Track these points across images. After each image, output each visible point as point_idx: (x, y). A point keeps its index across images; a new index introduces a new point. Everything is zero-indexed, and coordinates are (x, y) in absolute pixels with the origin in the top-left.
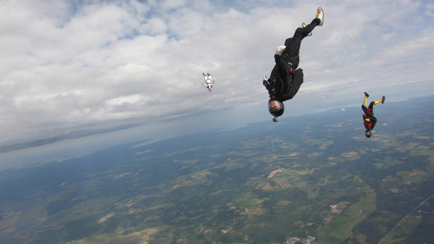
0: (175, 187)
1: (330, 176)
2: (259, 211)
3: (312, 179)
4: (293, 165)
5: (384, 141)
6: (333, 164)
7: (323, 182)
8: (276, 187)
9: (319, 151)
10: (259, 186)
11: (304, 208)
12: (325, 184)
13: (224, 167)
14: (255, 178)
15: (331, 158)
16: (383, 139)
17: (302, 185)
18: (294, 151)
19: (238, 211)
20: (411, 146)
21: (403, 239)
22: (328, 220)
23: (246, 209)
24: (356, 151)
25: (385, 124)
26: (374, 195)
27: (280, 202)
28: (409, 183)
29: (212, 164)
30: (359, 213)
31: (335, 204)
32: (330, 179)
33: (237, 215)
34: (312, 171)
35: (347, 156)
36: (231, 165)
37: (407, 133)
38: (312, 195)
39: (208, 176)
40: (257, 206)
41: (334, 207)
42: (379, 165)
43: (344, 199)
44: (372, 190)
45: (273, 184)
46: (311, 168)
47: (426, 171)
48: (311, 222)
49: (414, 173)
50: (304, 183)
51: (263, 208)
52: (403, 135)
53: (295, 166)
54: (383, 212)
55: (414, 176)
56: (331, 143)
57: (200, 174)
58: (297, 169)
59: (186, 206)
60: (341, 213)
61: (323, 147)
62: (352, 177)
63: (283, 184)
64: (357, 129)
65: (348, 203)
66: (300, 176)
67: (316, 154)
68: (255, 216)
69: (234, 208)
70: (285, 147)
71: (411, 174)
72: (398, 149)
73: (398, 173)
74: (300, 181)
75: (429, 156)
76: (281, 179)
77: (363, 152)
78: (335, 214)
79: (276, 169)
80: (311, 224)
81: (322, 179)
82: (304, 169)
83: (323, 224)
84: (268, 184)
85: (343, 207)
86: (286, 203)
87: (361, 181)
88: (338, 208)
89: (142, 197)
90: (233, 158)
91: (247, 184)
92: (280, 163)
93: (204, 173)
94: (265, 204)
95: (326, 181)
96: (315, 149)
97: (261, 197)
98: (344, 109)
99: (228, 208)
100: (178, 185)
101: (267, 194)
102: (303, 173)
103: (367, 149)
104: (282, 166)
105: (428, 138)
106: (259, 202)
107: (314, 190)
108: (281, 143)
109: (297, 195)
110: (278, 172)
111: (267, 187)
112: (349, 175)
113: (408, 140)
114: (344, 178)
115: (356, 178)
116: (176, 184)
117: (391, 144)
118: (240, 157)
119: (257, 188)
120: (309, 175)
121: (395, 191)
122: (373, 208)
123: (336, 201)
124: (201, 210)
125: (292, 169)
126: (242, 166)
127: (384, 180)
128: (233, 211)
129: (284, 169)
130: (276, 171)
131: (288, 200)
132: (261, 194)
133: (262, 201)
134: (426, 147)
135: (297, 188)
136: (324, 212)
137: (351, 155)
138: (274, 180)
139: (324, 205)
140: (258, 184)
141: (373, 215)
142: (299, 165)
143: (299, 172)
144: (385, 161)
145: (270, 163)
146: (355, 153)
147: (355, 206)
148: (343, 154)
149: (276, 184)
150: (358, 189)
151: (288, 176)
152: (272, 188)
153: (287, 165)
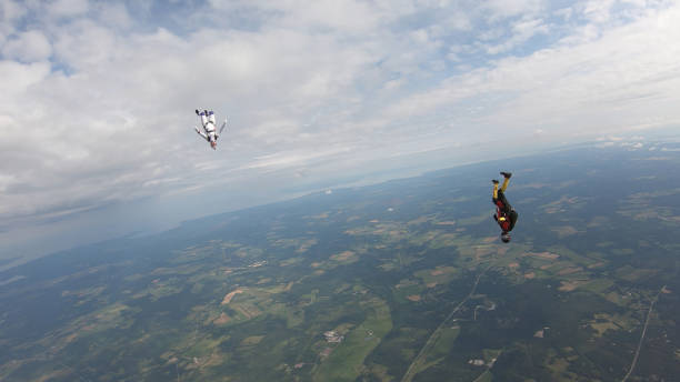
0: (70, 339)
1: (317, 291)
2: (217, 359)
3: (290, 299)
4: (259, 280)
5: (392, 233)
6: (321, 272)
7: (308, 301)
8: (236, 317)
9: (296, 255)
10: (210, 320)
11: (285, 343)
12: (311, 303)
13: (150, 295)
14: (202, 308)
15: (316, 265)
16: (389, 230)
17: (278, 309)
18: (261, 258)
19: (181, 364)
20: (431, 235)
21: (440, 360)
22: (325, 354)
23: (195, 359)
24: (352, 251)
25: (390, 210)
26: (387, 309)
27: (247, 340)
28: (433, 285)
29: (128, 292)
30: (370, 336)
31: (331, 330)
32: (317, 296)
33: (182, 371)
34: (290, 285)
35: (339, 259)
36: (159, 290)
37: (423, 219)
38: (294, 322)
39: (124, 313)
40: (211, 351)
41: (331, 334)
42: (388, 267)
43: (343, 320)
44: (383, 302)
45: (231, 313)
46: (287, 282)
47: (456, 266)
48: (301, 361)
49: (439, 271)
50: (280, 305)
51: (218, 353)
52: (417, 222)
53: (263, 281)
54: (404, 329)
55: (439, 275)
56: (313, 242)
57: (111, 311)
58: (266, 285)
59: (94, 370)
60: (344, 342)
61: (302, 250)
62: (351, 288)
63: (247, 312)
64: (351, 219)
65: (350, 326)
66: (272, 296)
67: (292, 261)
68: (213, 368)
69: (174, 359)
70: (244, 254)
71: (434, 273)
72: (412, 242)
73: (416, 274)
74: (273, 303)
75: (456, 247)
76: (242, 302)
77: (363, 250)
78: (334, 345)
79: (232, 290)
80: (300, 366)
81: (307, 296)
82: (278, 284)
83: (319, 363)
84: (223, 314)
85: (344, 333)
86: (256, 339)
87: (365, 292)
88: (339, 334)
89: (15, 364)
90: (163, 278)
91: (190, 318)
92: (238, 279)
93: (117, 309)
94: (224, 347)
95: (313, 298)
96: (291, 252)
97: (216, 336)
98: (329, 192)
99: (166, 361)
100: (75, 335)
101: (223, 330)
102: (276, 290)
103: (367, 246)
104: (241, 284)
105: (452, 223)
106: (214, 344)
107: (296, 314)
108: (235, 249)
109: (272, 325)
110: (240, 295)
111: (223, 320)
112: (346, 286)
113: (427, 227)
114: (339, 290)
115: (356, 288)
116: (71, 333)
117: (403, 237)
118: (173, 275)
119: (206, 323)
120: (284, 293)
121: (416, 298)
122: (388, 326)
123: (333, 325)
124: (122, 371)
125: (261, 286)
126: (178, 291)
127: (397, 286)
128: (174, 365)
129: (245, 288)
130: (233, 293)
131: (259, 335)
132: (216, 332)
133: (218, 342)
134: (452, 236)
135: (270, 315)
136: (316, 344)
137: (346, 257)
138: (232, 307)
139: (315, 333)
140: (207, 316)
141: (389, 336)
142: (268, 280)
143: (271, 291)
144: (395, 260)
145: (225, 281)
146: (351, 254)
147: (361, 327)
148: (334, 257)
149: (236, 314)
150: (362, 303)
151: (253, 298)
152: (230, 319)
153: (249, 281)
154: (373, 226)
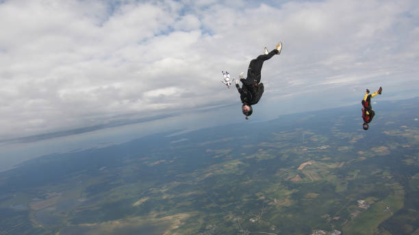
0: (208, 175)
1: (359, 171)
2: (288, 203)
3: (340, 173)
4: (323, 157)
5: (416, 137)
6: (364, 158)
7: (352, 176)
8: (305, 179)
9: (349, 145)
10: (289, 178)
11: (332, 201)
12: (354, 178)
13: (256, 158)
14: (286, 170)
15: (361, 152)
16: (415, 134)
17: (331, 178)
18: (326, 144)
19: (267, 201)
22: (355, 215)
23: (275, 200)
24: (385, 146)
25: (416, 120)
26: (402, 192)
27: (309, 195)
29: (244, 154)
30: (386, 209)
31: (362, 199)
32: (359, 174)
33: (266, 205)
34: (342, 164)
35: (377, 151)
36: (261, 156)
39: (239, 166)
40: (286, 197)
41: (362, 202)
42: (409, 162)
43: (372, 194)
44: (401, 187)
45: (302, 176)
46: (340, 162)
48: (338, 216)
50: (334, 176)
51: (290, 199)
53: (325, 159)
54: (411, 210)
56: (362, 137)
57: (232, 164)
58: (326, 162)
59: (217, 194)
60: (369, 209)
61: (353, 141)
62: (381, 173)
63: (312, 177)
64: (388, 123)
65: (376, 199)
66: (329, 169)
67: (346, 148)
68: (283, 207)
69: (263, 198)
70: (316, 140)
74: (329, 174)
76: (310, 170)
77: (393, 147)
78: (361, 210)
79: (307, 161)
80: (337, 218)
81: (351, 173)
82: (334, 162)
83: (350, 219)
84: (298, 175)
85: (370, 203)
86: (315, 195)
87: (390, 177)
88: (366, 204)
89: (176, 183)
90: (265, 149)
91: (277, 175)
92: (310, 155)
93: (236, 163)
94: (294, 196)
95: (355, 175)
96: (346, 142)
97: (290, 189)
99: (257, 197)
100: (211, 174)
101: (296, 186)
102: (333, 166)
103: (397, 144)
104: (312, 158)
106: (288, 193)
107: (343, 184)
108: (313, 135)
109: (325, 189)
110: (309, 165)
111: (297, 179)
112: (379, 171)
114: (374, 173)
115: (385, 174)
116: (208, 173)
118: (271, 148)
119: (286, 180)
120: (338, 169)
122: (401, 205)
123: (364, 196)
124: (232, 198)
125: (322, 161)
126: (272, 157)
127: (413, 177)
128: (262, 201)
129: (314, 162)
130: (305, 164)
131: (316, 193)
132: (290, 185)
133: (291, 193)
135: (326, 181)
136: (351, 207)
137: (381, 150)
138: (303, 172)
139: (352, 199)
140: (287, 175)
141: (400, 212)
142: (329, 158)
143: (328, 166)
144: (415, 158)
145: (301, 155)
146: (386, 148)
147: (382, 202)
148: (373, 149)
149: (305, 177)
150: (387, 185)
151: (317, 169)
152: (302, 180)
153: (317, 157)
154: (402, 130)
